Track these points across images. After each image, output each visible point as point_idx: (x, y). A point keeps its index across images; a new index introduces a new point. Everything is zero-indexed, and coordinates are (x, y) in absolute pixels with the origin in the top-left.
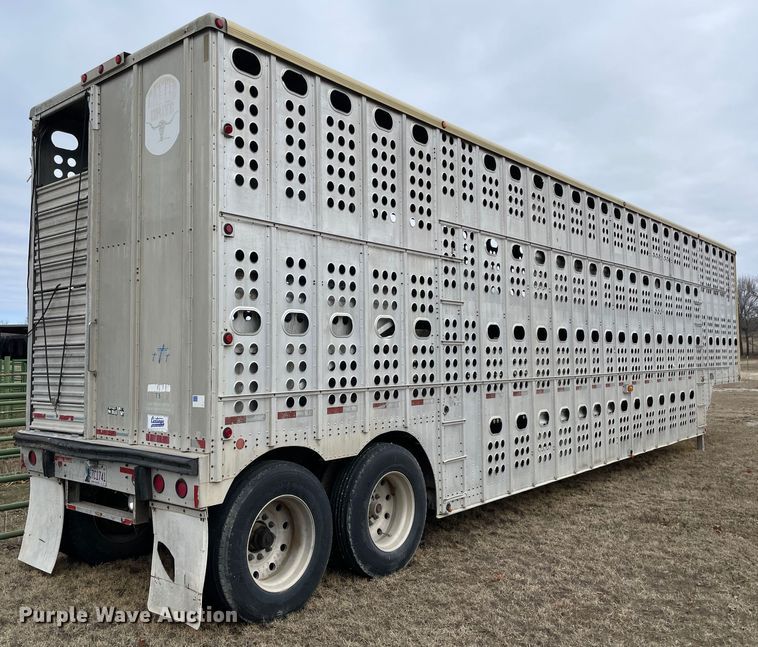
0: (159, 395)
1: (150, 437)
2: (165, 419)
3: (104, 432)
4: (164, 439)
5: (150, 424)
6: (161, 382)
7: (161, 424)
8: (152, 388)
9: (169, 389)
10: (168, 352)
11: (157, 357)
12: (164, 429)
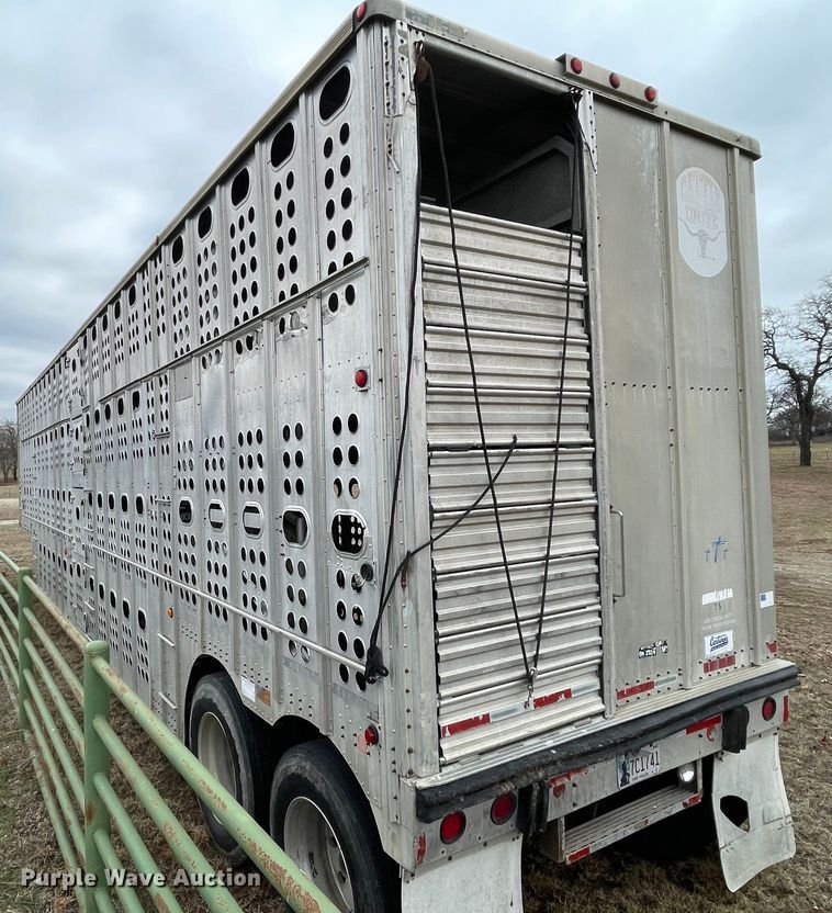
0: (718, 605)
1: (710, 666)
2: (729, 634)
3: (632, 691)
4: (728, 661)
5: (708, 647)
6: (720, 588)
7: (725, 642)
8: (708, 599)
9: (730, 593)
10: (726, 546)
11: (712, 554)
12: (729, 648)
